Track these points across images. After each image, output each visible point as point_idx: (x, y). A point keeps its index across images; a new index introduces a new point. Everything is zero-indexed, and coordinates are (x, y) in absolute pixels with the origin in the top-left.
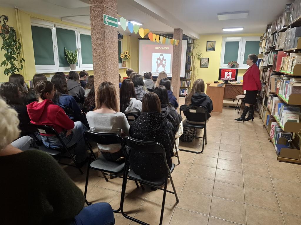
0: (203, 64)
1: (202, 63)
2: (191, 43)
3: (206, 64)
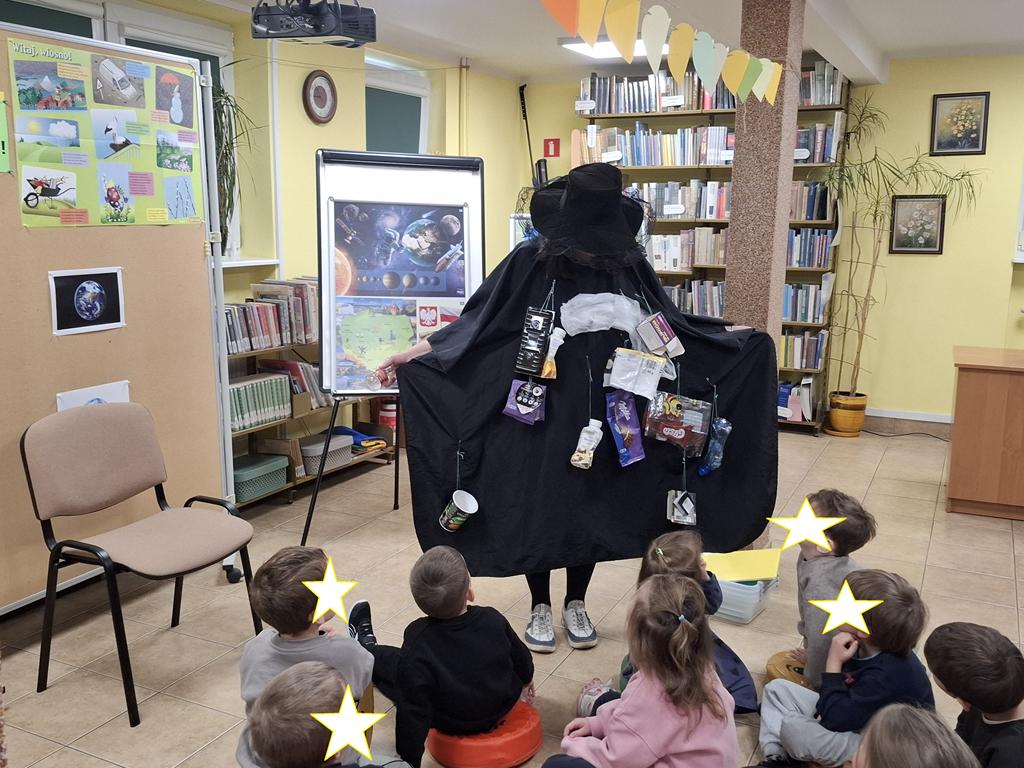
2: (836, 107)
3: (929, 231)
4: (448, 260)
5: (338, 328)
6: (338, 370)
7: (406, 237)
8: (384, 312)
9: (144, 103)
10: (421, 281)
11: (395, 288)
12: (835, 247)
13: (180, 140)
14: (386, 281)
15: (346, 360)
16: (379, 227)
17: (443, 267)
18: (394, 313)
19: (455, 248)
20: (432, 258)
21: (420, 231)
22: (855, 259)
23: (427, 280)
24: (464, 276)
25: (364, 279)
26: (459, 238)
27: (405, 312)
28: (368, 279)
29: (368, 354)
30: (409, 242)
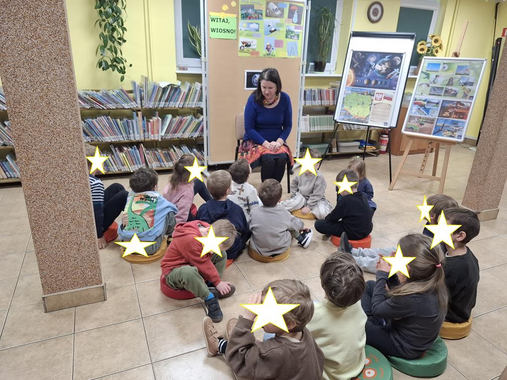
4: (392, 75)
5: (344, 98)
6: (341, 113)
7: (377, 65)
8: (362, 94)
9: (283, 16)
10: (379, 83)
11: (368, 85)
13: (295, 29)
14: (365, 82)
15: (344, 110)
16: (367, 62)
17: (390, 78)
18: (366, 94)
19: (396, 70)
20: (386, 74)
21: (384, 63)
23: (381, 82)
24: (397, 81)
25: (357, 81)
26: (399, 66)
27: (370, 94)
28: (359, 81)
29: (352, 109)
30: (378, 67)
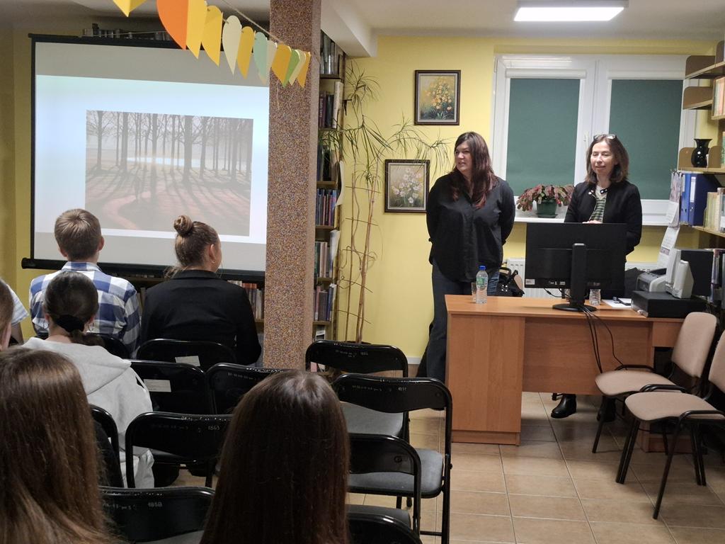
0: (402, 194)
1: (396, 191)
2: (335, 77)
3: (417, 192)
12: (339, 206)
22: (355, 218)
